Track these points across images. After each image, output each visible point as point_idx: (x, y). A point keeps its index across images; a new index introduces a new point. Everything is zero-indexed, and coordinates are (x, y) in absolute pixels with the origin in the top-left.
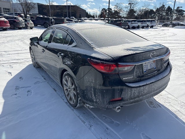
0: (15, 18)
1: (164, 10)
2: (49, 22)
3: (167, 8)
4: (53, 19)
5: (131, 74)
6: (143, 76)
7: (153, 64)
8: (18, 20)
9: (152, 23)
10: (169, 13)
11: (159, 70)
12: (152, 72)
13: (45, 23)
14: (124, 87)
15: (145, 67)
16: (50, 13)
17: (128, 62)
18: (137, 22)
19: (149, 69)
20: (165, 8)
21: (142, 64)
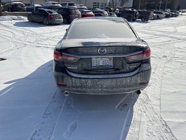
0: (102, 12)
2: (133, 15)
4: (139, 12)
5: (76, 65)
6: (91, 70)
7: (109, 61)
8: (103, 14)
11: (118, 69)
12: (104, 69)
13: (129, 16)
14: (65, 75)
15: (95, 62)
16: (140, 6)
17: (71, 54)
19: (100, 65)
21: (91, 58)
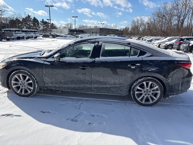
1: (31, 20)
3: (33, 18)
9: (35, 34)
10: (36, 24)
18: (21, 32)
20: (31, 18)
